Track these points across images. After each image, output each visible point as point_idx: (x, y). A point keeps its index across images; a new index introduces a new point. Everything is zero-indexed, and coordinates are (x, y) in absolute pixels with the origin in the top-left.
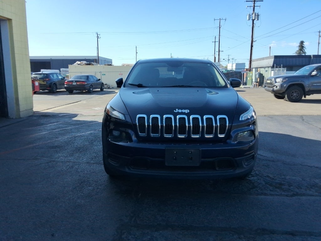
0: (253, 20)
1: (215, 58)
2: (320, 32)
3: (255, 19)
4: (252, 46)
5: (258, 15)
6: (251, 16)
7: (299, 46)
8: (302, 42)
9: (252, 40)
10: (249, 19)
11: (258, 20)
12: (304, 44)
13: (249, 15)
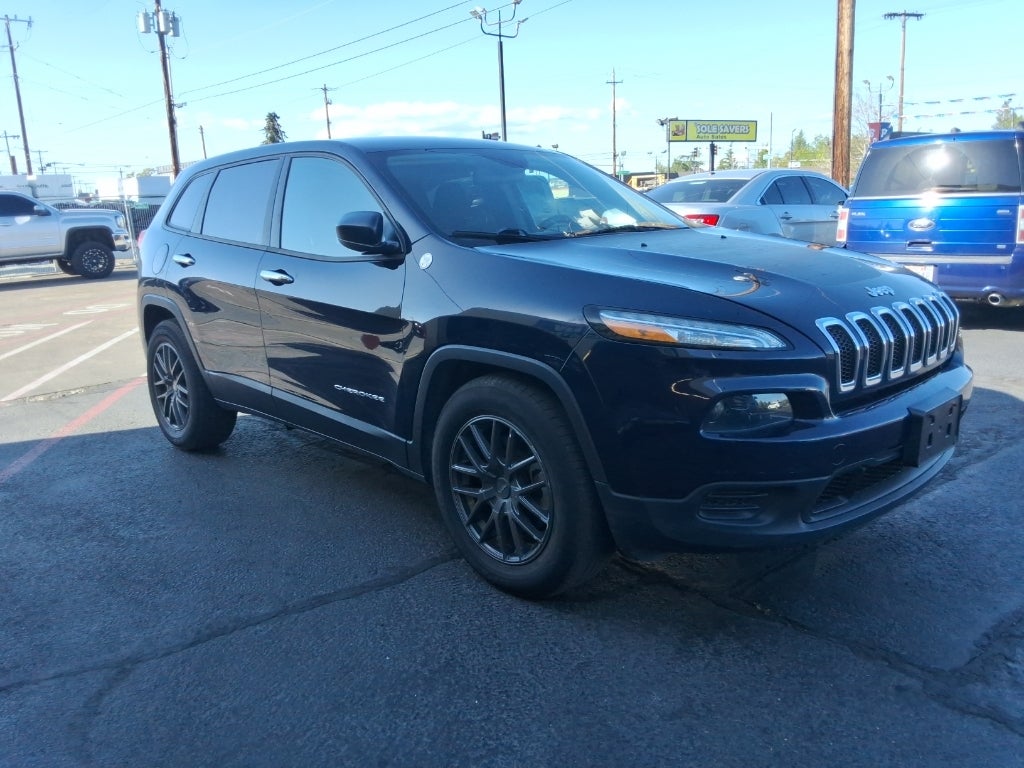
0: (161, 36)
1: (13, 159)
2: (325, 89)
3: (166, 33)
4: (172, 122)
5: (175, 20)
6: (153, 18)
7: (268, 129)
8: (273, 118)
9: (170, 101)
10: (148, 30)
11: (176, 34)
12: (279, 121)
13: (146, 15)
